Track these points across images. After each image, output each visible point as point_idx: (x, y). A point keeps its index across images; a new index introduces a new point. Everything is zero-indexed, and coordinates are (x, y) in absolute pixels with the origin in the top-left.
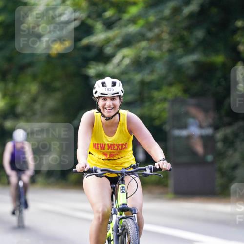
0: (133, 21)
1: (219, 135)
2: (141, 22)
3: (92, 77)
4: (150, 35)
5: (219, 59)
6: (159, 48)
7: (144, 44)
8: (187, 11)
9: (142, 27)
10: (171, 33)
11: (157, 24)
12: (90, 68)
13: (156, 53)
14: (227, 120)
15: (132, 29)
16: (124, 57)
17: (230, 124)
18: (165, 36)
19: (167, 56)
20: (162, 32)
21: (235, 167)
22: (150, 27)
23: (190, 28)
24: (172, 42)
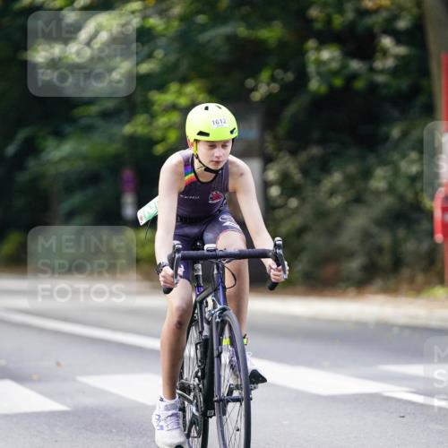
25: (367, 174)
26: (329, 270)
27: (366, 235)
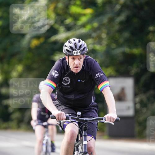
23: (120, 31)
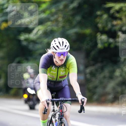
0: (44, 11)
1: (88, 71)
2: (48, 12)
3: (22, 40)
4: (52, 18)
5: (88, 31)
6: (57, 25)
7: (49, 23)
8: (72, 6)
9: (49, 14)
10: (63, 18)
11: (56, 13)
12: (21, 36)
13: (55, 28)
14: (92, 62)
15: (43, 16)
16: (39, 30)
17: (93, 65)
18: (60, 19)
19: (61, 30)
20: (59, 17)
21: (96, 87)
22: (52, 14)
24: (64, 22)
25: (114, 71)
26: (103, 98)
27: (114, 89)
